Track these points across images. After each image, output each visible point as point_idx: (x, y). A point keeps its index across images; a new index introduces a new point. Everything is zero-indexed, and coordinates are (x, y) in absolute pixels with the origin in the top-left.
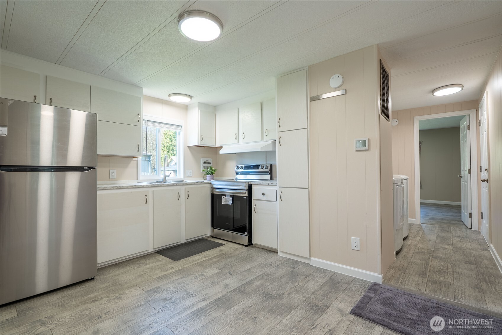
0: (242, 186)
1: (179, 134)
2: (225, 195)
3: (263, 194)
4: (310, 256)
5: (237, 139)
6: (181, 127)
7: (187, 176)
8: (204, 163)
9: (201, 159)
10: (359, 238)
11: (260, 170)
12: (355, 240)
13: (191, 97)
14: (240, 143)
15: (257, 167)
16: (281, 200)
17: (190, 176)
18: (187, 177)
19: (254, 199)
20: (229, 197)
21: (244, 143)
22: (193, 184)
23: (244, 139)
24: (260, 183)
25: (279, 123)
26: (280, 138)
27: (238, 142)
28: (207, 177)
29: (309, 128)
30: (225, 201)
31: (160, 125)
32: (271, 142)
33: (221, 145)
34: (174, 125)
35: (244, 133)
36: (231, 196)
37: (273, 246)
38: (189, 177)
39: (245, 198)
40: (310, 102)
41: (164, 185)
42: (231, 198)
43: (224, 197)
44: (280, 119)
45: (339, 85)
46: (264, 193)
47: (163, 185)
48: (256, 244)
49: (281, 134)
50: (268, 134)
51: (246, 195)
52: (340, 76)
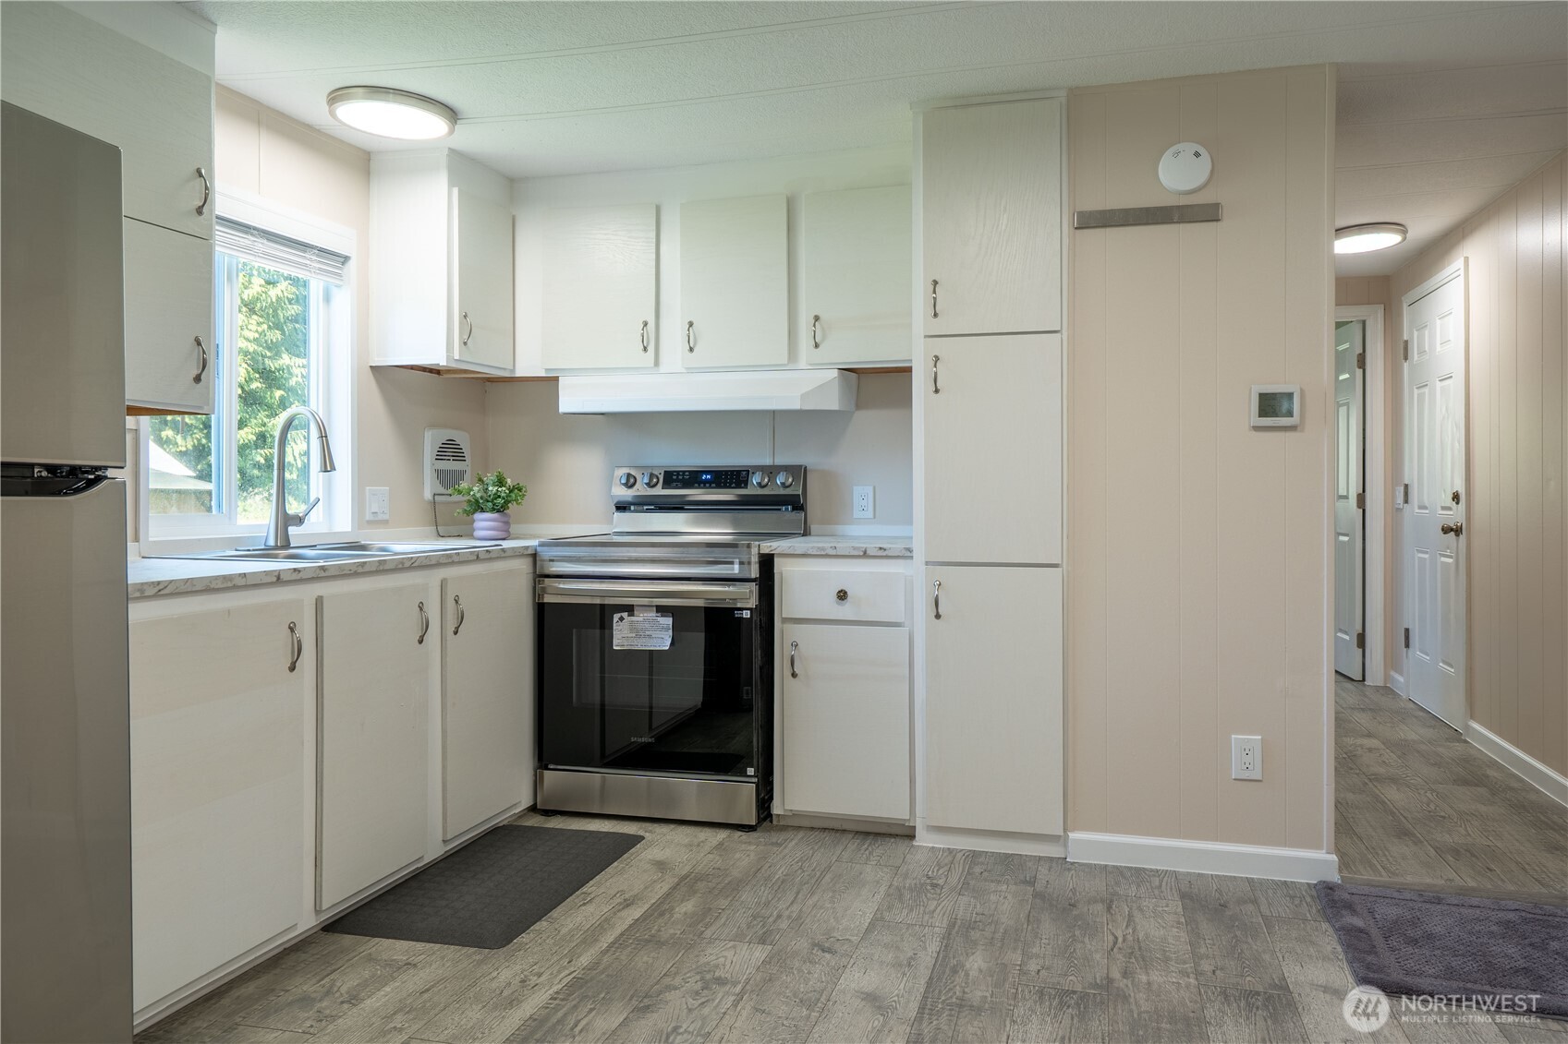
0: (732, 563)
1: (327, 298)
2: (630, 609)
3: (842, 595)
4: (1065, 830)
5: (651, 348)
6: (343, 263)
7: (368, 517)
8: (441, 455)
9: (428, 435)
10: (1260, 737)
11: (752, 490)
12: (1244, 745)
13: (451, 114)
14: (662, 369)
15: (733, 477)
16: (938, 616)
17: (381, 517)
18: (369, 522)
19: (785, 620)
20: (652, 614)
21: (690, 370)
22: (474, 560)
23: (691, 350)
24: (823, 549)
25: (935, 298)
26: (936, 362)
27: (657, 363)
28: (477, 524)
29: (1064, 331)
30: (626, 633)
31: (246, 240)
32: (835, 373)
33: (547, 370)
34: (312, 247)
35: (691, 324)
36: (662, 610)
37: (891, 808)
38: (376, 523)
39: (747, 614)
40: (1072, 229)
41: (367, 569)
42: (668, 621)
43: (625, 615)
44: (935, 283)
45: (1195, 186)
46: (845, 593)
47: (360, 570)
48: (796, 815)
49: (941, 347)
50: (824, 338)
51: (753, 602)
52: (1202, 150)
